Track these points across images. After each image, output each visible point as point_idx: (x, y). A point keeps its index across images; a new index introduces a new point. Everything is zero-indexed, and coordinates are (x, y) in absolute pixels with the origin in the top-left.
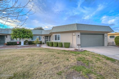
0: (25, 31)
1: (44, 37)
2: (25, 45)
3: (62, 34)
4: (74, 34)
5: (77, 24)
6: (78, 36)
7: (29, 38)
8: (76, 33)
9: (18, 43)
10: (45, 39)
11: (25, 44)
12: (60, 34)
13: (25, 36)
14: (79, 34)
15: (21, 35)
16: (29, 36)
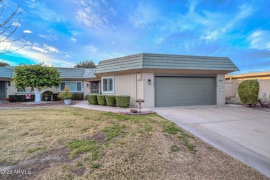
0: (41, 71)
1: (89, 83)
2: (43, 102)
3: (116, 77)
4: (139, 76)
5: (144, 55)
6: (149, 80)
7: (50, 86)
8: (143, 74)
9: (28, 98)
10: (91, 88)
11: (43, 99)
12: (113, 77)
13: (41, 82)
14: (151, 77)
15: (32, 80)
16: (50, 83)
